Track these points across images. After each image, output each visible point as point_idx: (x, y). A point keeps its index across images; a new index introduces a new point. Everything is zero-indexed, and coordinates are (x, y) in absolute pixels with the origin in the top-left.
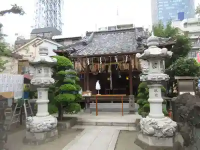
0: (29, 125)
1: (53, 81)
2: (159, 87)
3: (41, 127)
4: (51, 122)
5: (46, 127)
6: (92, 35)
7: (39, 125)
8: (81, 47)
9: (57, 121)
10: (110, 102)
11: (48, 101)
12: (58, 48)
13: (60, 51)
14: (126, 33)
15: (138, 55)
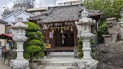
0: (12, 64)
1: (26, 38)
2: (88, 41)
3: (19, 66)
4: (25, 63)
5: (22, 66)
6: (51, 9)
7: (18, 64)
8: (45, 17)
9: (29, 62)
10: (63, 51)
11: (24, 50)
12: (30, 17)
13: (31, 19)
14: (73, 8)
15: (76, 22)
